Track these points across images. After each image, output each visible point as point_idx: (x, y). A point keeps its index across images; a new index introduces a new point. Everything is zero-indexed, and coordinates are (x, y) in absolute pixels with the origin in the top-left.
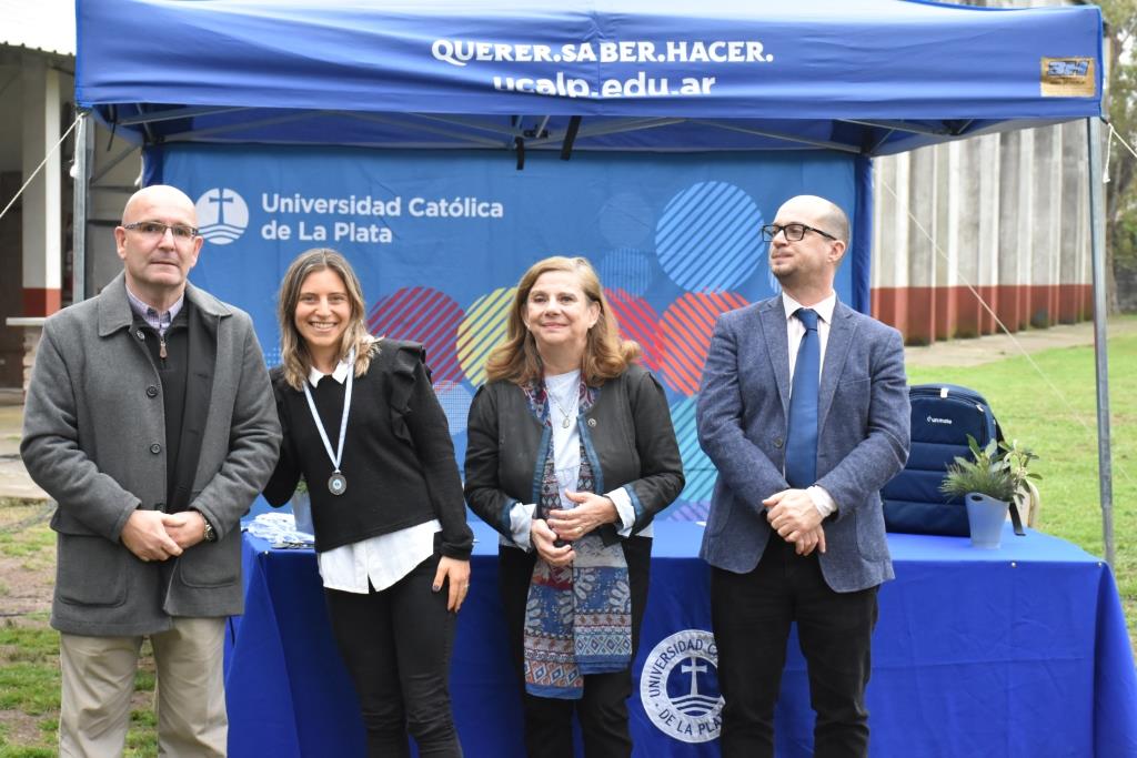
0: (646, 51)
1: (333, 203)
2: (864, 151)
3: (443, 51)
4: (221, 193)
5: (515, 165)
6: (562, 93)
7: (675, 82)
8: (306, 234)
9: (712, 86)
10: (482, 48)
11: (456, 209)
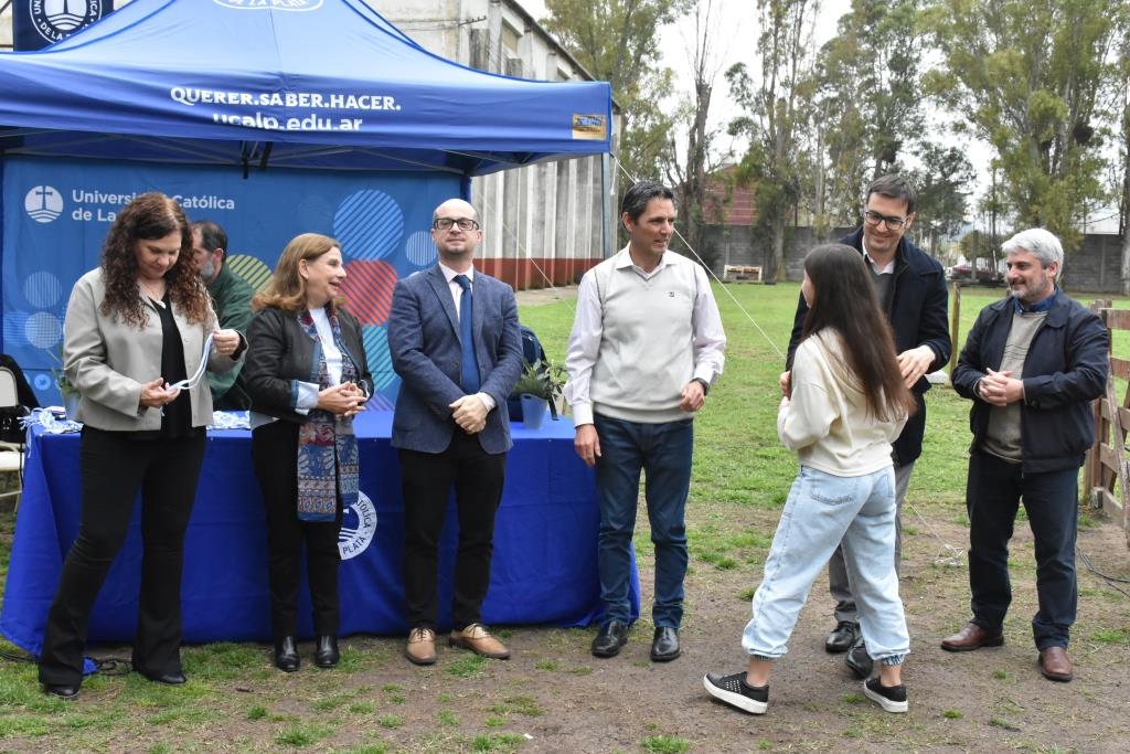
0: (317, 100)
1: (120, 197)
2: (466, 173)
3: (178, 95)
4: (44, 189)
5: (242, 175)
6: (260, 126)
7: (336, 122)
8: (102, 217)
9: (360, 125)
10: (205, 94)
11: (203, 204)
